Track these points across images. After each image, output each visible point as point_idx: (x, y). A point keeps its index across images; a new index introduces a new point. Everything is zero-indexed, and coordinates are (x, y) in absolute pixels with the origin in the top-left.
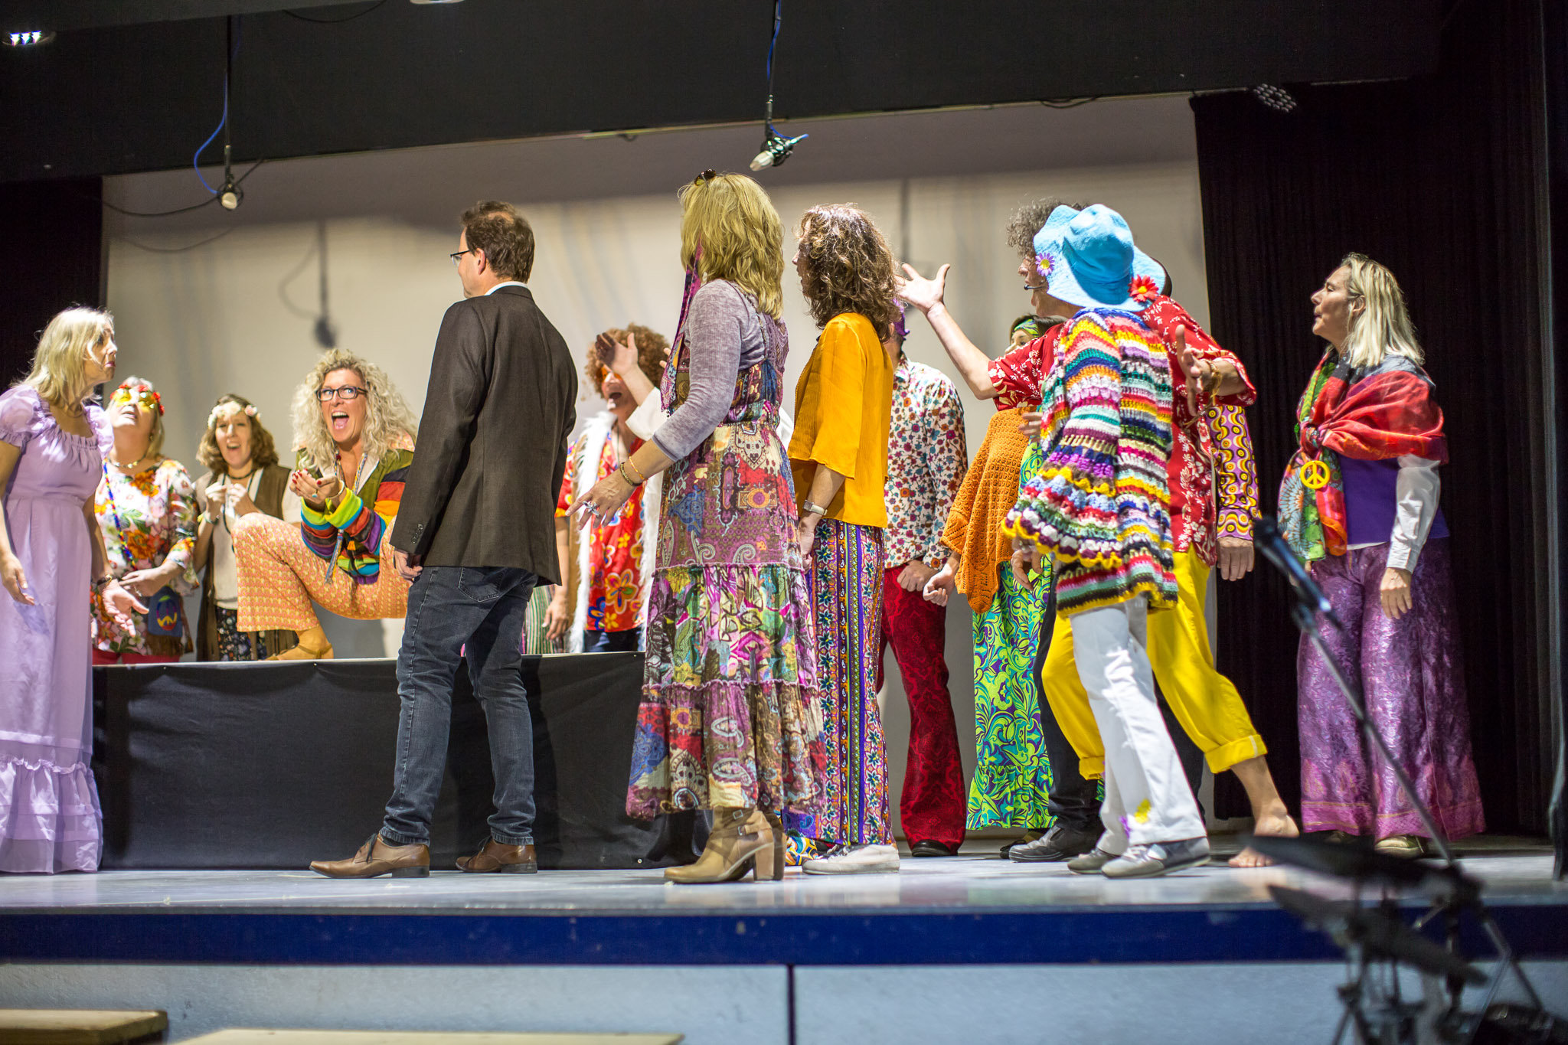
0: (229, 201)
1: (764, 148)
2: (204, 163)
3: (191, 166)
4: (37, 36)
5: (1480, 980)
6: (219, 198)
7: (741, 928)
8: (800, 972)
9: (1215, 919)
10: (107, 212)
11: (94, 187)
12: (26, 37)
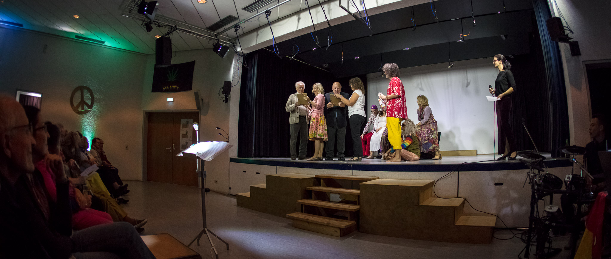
0: (382, 76)
1: (449, 65)
2: (379, 72)
3: (377, 72)
4: (358, 57)
5: (543, 171)
6: (381, 76)
7: (452, 167)
8: (459, 172)
9: (511, 164)
10: (367, 78)
11: (366, 75)
12: (357, 58)
